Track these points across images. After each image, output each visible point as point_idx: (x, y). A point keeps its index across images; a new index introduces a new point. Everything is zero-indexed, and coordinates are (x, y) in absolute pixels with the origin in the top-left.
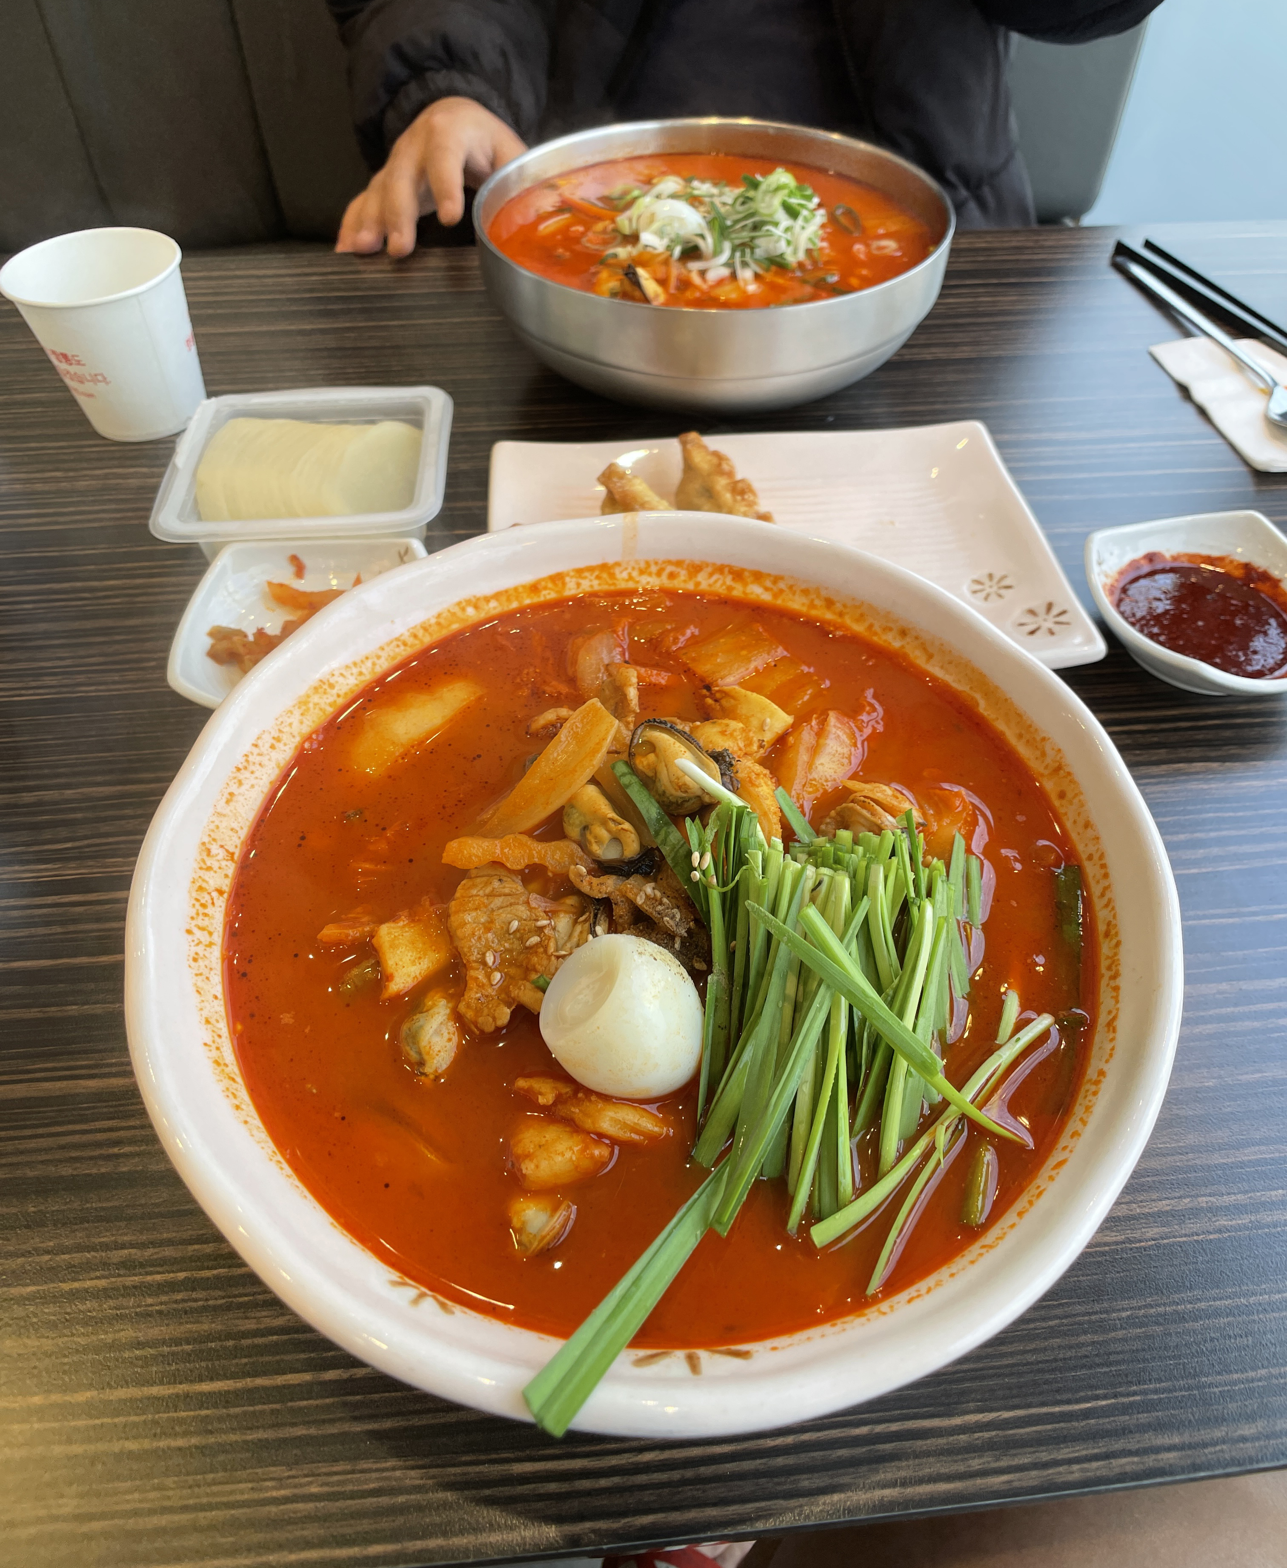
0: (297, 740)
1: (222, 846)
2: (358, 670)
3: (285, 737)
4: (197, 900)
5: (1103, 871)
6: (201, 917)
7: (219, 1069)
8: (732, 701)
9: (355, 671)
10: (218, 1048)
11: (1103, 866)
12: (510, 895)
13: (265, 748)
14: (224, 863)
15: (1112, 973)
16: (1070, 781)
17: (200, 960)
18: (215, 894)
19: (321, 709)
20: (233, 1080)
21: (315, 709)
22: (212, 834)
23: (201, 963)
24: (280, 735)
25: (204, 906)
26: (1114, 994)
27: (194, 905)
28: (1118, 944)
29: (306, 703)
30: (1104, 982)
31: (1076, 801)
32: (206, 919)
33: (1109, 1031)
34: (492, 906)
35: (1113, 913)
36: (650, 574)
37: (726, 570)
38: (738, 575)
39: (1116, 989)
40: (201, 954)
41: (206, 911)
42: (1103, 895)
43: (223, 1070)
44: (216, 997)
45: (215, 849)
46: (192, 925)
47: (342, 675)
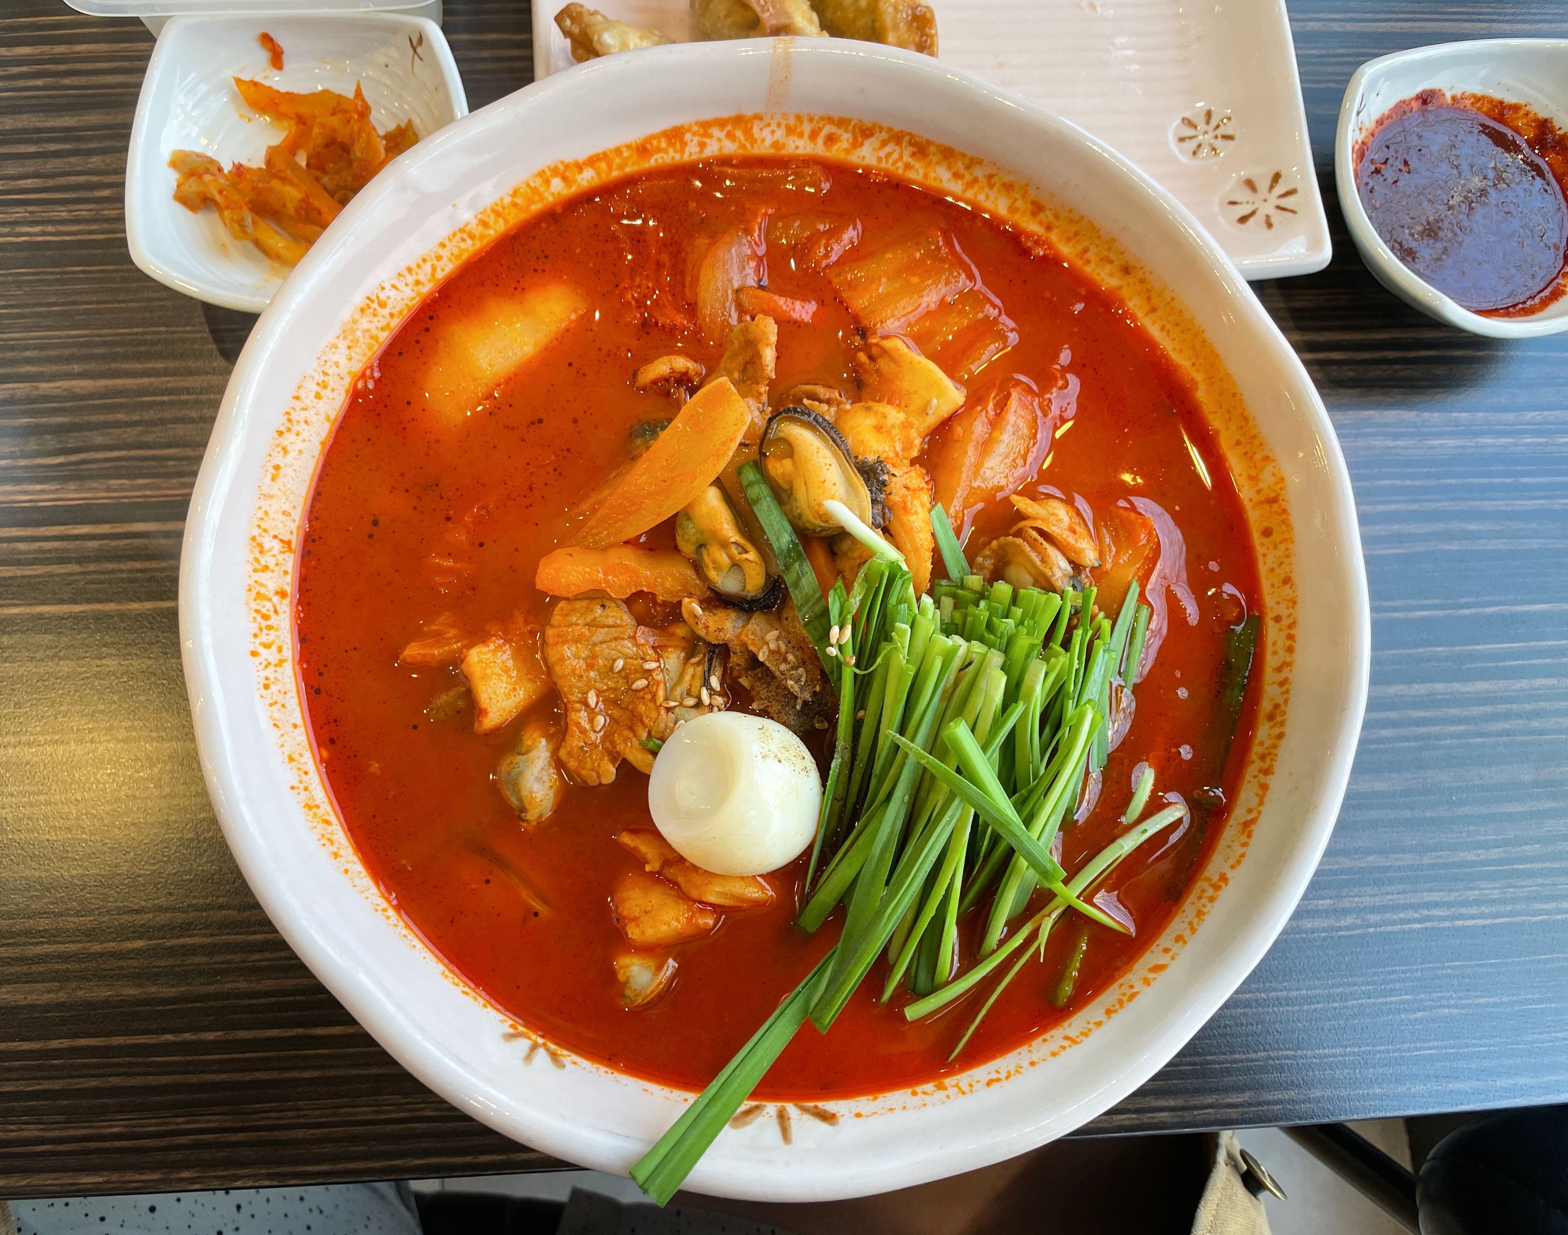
0: (347, 381)
1: (275, 537)
2: (415, 277)
3: (332, 382)
4: (257, 611)
5: (1289, 643)
6: (265, 631)
7: (311, 813)
8: (893, 365)
9: (410, 279)
10: (306, 789)
11: (1290, 637)
12: (613, 627)
13: (308, 399)
14: (280, 557)
15: (1265, 766)
16: (1283, 522)
17: (272, 686)
18: (276, 599)
19: (371, 337)
20: (327, 822)
21: (364, 337)
22: (261, 523)
23: (274, 688)
24: (326, 378)
25: (266, 617)
26: (1261, 793)
27: (255, 618)
28: (1280, 736)
29: (353, 331)
30: (1251, 771)
31: (1282, 547)
32: (272, 632)
33: (1243, 833)
34: (594, 638)
35: (1285, 696)
36: (801, 135)
37: (906, 139)
38: (921, 149)
39: (1264, 787)
40: (272, 677)
41: (269, 623)
42: (1279, 669)
43: (315, 814)
44: (295, 726)
45: (268, 542)
46: (257, 645)
47: (394, 286)
